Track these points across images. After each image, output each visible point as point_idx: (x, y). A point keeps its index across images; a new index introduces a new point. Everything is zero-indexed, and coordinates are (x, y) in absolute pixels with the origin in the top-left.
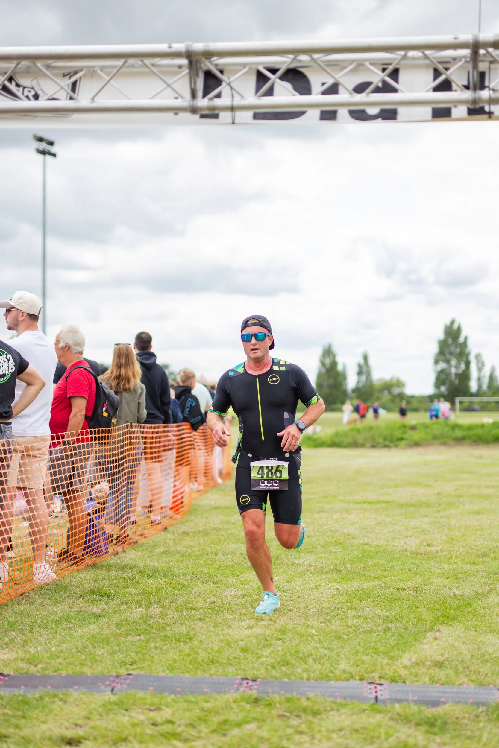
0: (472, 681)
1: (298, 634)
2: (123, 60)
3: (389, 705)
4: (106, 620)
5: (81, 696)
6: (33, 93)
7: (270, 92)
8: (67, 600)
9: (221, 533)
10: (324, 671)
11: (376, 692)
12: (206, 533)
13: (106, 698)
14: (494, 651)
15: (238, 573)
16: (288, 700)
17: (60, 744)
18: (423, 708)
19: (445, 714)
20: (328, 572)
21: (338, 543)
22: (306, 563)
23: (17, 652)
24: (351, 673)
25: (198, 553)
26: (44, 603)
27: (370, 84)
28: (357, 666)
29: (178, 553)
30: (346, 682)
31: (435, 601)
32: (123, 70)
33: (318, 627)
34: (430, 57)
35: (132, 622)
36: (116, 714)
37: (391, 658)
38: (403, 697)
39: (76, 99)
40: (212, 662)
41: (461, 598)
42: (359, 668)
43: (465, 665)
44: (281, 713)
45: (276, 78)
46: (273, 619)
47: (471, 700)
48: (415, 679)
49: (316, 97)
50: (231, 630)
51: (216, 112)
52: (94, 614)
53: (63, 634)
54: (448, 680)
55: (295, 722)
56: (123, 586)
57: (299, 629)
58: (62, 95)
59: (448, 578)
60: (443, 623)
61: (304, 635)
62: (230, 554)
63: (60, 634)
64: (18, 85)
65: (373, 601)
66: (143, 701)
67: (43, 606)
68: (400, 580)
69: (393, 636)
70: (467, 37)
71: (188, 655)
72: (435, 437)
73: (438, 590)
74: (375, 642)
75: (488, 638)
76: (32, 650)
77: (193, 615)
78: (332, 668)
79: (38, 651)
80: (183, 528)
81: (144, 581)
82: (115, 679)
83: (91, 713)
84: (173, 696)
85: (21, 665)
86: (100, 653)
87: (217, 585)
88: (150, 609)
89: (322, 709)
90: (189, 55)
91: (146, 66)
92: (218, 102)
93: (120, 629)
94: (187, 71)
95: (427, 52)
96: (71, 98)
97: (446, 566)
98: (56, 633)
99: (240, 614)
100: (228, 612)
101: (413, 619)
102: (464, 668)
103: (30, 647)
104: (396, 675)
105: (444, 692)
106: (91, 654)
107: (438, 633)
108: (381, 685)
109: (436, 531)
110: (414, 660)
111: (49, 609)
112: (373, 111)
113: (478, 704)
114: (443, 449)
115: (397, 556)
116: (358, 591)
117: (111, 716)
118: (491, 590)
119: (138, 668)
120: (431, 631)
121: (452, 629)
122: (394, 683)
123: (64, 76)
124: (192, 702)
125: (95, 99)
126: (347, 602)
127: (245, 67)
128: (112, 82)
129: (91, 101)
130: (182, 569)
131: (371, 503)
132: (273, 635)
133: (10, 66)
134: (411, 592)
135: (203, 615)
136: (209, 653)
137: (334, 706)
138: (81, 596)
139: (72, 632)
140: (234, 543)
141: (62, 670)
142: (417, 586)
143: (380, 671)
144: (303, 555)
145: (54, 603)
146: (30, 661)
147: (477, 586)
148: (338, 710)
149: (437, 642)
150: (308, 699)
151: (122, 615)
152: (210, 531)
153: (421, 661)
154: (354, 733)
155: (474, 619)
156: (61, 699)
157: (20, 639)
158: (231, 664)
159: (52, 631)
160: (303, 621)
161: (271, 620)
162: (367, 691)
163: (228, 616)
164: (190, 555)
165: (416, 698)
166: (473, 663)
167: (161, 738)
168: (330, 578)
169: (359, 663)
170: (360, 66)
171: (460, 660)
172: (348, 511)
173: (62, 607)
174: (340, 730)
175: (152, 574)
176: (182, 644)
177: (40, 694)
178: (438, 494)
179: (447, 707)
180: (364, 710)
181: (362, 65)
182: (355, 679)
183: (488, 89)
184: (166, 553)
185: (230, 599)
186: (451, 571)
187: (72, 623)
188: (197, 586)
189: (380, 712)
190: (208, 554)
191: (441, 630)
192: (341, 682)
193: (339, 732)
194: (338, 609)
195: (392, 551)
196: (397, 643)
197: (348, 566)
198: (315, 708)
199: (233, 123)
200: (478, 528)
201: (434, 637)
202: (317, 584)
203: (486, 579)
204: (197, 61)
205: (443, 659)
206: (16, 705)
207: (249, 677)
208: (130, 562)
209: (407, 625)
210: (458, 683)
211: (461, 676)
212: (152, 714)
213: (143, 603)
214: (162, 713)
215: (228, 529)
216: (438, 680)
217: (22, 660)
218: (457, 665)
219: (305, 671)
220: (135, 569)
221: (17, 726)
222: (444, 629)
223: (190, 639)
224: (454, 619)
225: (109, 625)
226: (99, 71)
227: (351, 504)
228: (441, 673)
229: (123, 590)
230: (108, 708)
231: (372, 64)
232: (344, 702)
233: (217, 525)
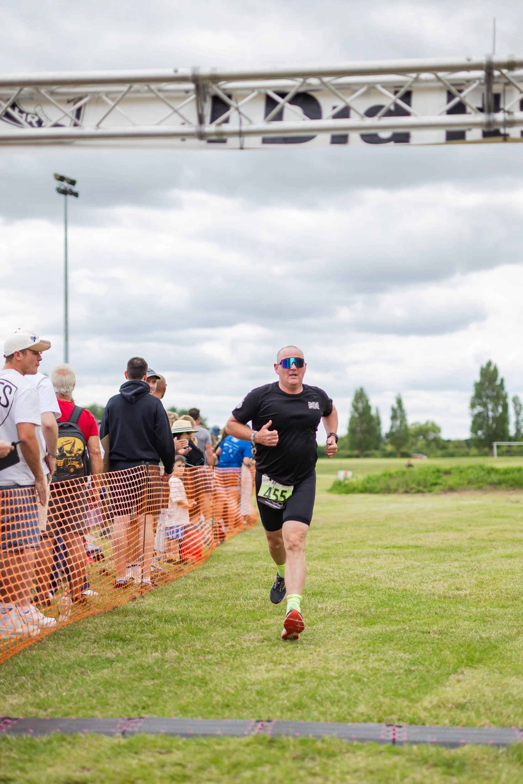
0: (494, 723)
1: (317, 678)
2: (128, 85)
3: (407, 747)
4: (120, 665)
6: (36, 119)
7: (279, 117)
8: (81, 645)
9: (244, 578)
10: (342, 714)
11: (394, 734)
12: (227, 579)
13: (116, 741)
14: (518, 693)
15: (259, 618)
16: (303, 742)
18: (442, 749)
19: (464, 755)
20: (351, 616)
21: (363, 588)
23: (27, 697)
24: (368, 716)
25: (219, 598)
26: (57, 648)
27: (381, 107)
28: (375, 708)
29: (198, 598)
30: (363, 725)
31: (460, 644)
32: (128, 95)
33: (338, 670)
34: (443, 79)
35: (147, 666)
36: (125, 757)
37: (411, 700)
38: (421, 739)
39: (81, 126)
40: (227, 705)
41: (487, 641)
42: (377, 710)
43: (487, 707)
44: (295, 755)
45: (284, 103)
46: (292, 662)
47: (491, 742)
48: (435, 721)
49: (326, 121)
50: (248, 674)
51: (224, 137)
52: (108, 659)
53: (75, 679)
54: (469, 722)
55: (308, 764)
56: (139, 631)
57: (318, 672)
58: (66, 121)
59: (475, 621)
60: (467, 665)
61: (322, 679)
62: (252, 599)
63: (72, 679)
64: (21, 112)
65: (396, 644)
66: (153, 744)
67: (56, 651)
68: (425, 624)
69: (415, 678)
70: (480, 58)
71: (202, 699)
72: (470, 482)
73: (464, 633)
74: (396, 684)
75: (513, 680)
76: (42, 695)
77: (210, 660)
78: (350, 711)
79: (48, 695)
80: (205, 573)
81: (161, 626)
82: (127, 722)
83: (99, 756)
84: (184, 739)
85: (30, 709)
86: (112, 698)
87: (236, 630)
88: (166, 654)
89: (337, 751)
90: (196, 79)
91: (151, 91)
92: (226, 128)
93: (134, 674)
94: (193, 96)
95: (439, 74)
96: (76, 125)
97: (474, 610)
98: (68, 678)
99: (259, 658)
100: (247, 656)
101: (436, 662)
102: (486, 710)
103: (40, 692)
104: (415, 717)
105: (465, 734)
106: (103, 698)
107: (461, 677)
108: (400, 727)
109: (465, 575)
110: (435, 702)
111: (61, 654)
112: (385, 134)
113: (498, 745)
114: (478, 494)
115: (423, 600)
116: (381, 634)
117: (120, 759)
118: (518, 633)
119: (150, 712)
120: (454, 674)
121: (476, 672)
122: (413, 726)
123: (69, 102)
124: (204, 745)
125: (101, 125)
126: (369, 646)
127: (253, 92)
128: (117, 108)
129: (96, 127)
130: (201, 614)
131: (400, 548)
132: (291, 678)
133: (13, 92)
134: (436, 636)
135: (220, 660)
136: (224, 697)
137: (350, 748)
138: (95, 641)
139: (84, 677)
140: (256, 588)
141: (72, 714)
142: (442, 629)
143: (399, 713)
144: (327, 599)
145: (67, 647)
146: (39, 706)
147: (505, 629)
148: (354, 752)
149: (460, 684)
150: (323, 741)
151: (137, 659)
152: (232, 576)
153: (443, 703)
154: (369, 775)
155: (499, 662)
156: (69, 743)
157: (31, 684)
158: (246, 707)
159: (64, 676)
160: (323, 664)
161: (290, 664)
162: (384, 734)
163: (246, 661)
164: (210, 601)
165: (435, 740)
166: (495, 704)
167: (170, 780)
168: (353, 622)
169: (379, 706)
170: (371, 89)
171: (483, 701)
172: (375, 556)
173: (75, 652)
174: (356, 771)
175: (170, 619)
176: (196, 688)
177: (48, 738)
178: (470, 538)
179: (466, 748)
180: (381, 752)
181: (373, 88)
182: (373, 722)
183: (502, 111)
184: (186, 598)
185: (249, 644)
186: (479, 614)
187: (84, 667)
188: (215, 631)
189: (398, 754)
190: (228, 600)
191: (465, 672)
192: (359, 724)
193: (354, 774)
194: (360, 652)
195: (419, 595)
196: (419, 686)
197: (373, 610)
198: (330, 750)
199: (242, 148)
200: (509, 571)
201: (457, 680)
202: (339, 627)
203: (515, 622)
204: (205, 86)
205: (465, 701)
206: (23, 749)
207: (264, 719)
208: (148, 607)
209: (430, 667)
210: (479, 725)
211: (483, 717)
212: (162, 757)
213: (159, 648)
214: (172, 755)
215: (250, 574)
216: (459, 722)
217: (32, 704)
218: (479, 707)
219: (322, 714)
220: (153, 614)
221: (22, 770)
222: (467, 671)
223: (206, 684)
224: (480, 661)
225: (123, 670)
226: (104, 97)
227: (379, 549)
228: (463, 715)
229: (139, 635)
230: (117, 751)
231: (383, 87)
232: (360, 744)
233: (240, 571)
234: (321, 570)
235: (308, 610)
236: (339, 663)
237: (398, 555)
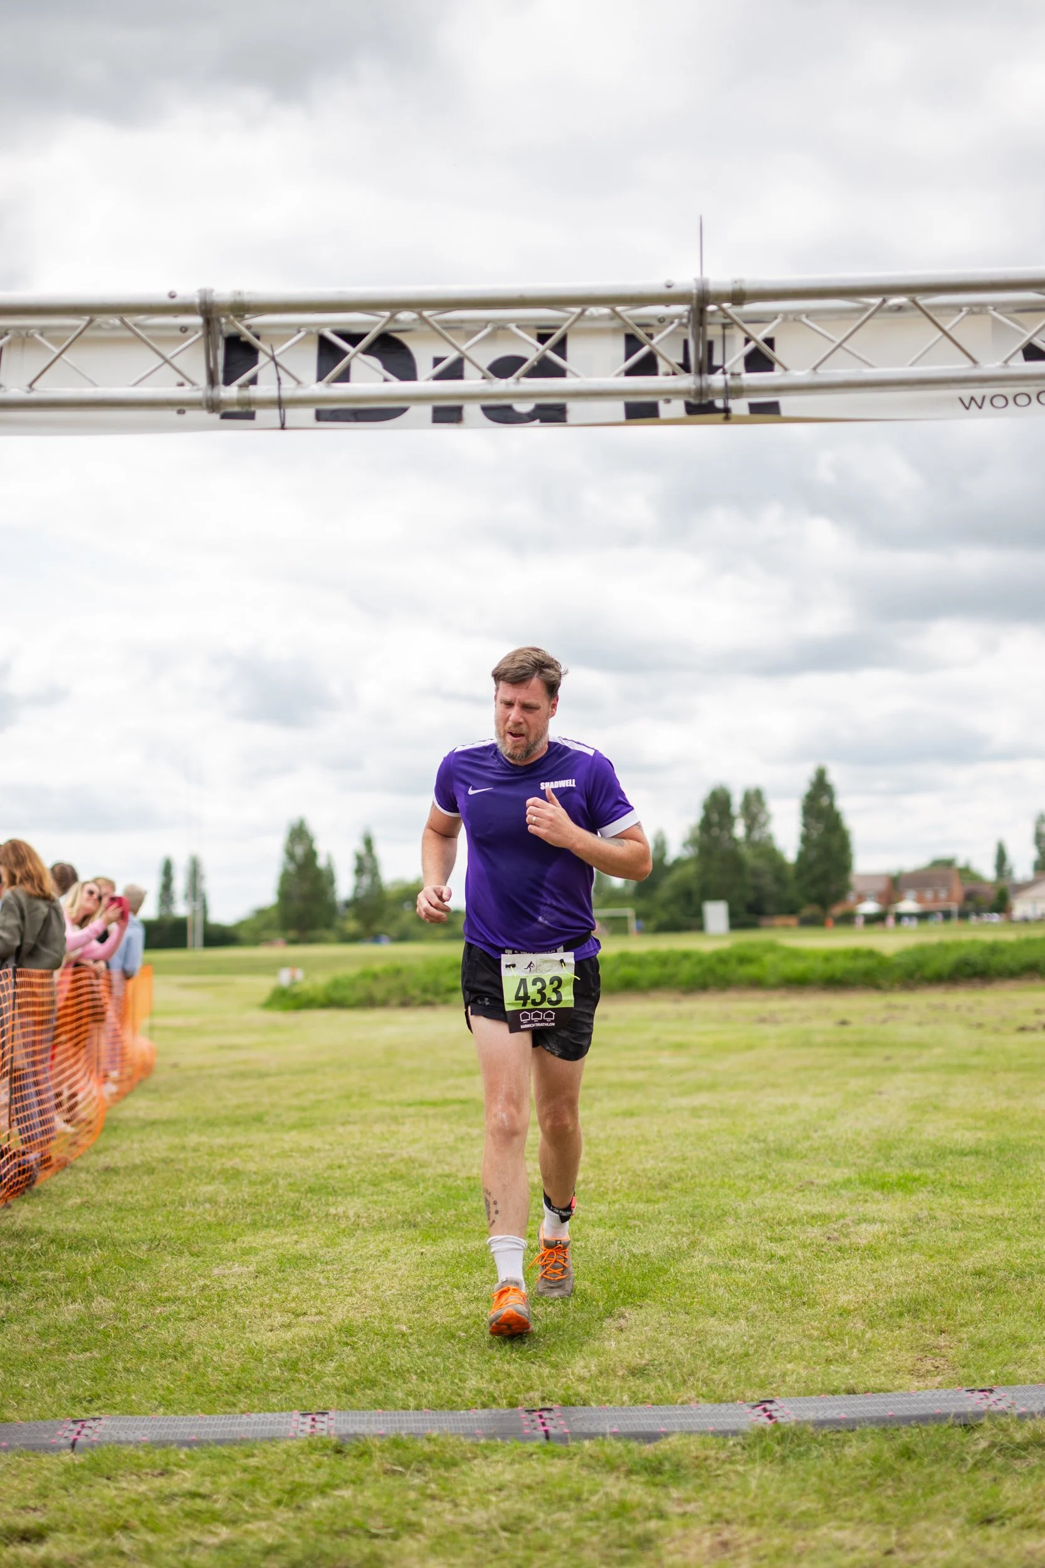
0: (703, 1397)
1: (377, 1334)
2: (87, 318)
3: (573, 1444)
4: (17, 1328)
5: (17, 1458)
7: (345, 377)
9: (177, 1167)
10: (445, 1393)
11: (543, 1424)
12: (149, 1169)
13: (65, 1460)
14: (728, 1346)
15: (233, 1236)
16: (396, 1443)
17: (6, 1541)
18: (633, 1445)
19: (675, 1452)
20: (396, 1228)
21: (395, 1177)
22: (351, 1213)
24: (491, 1395)
25: (147, 1203)
28: (498, 1381)
29: (110, 1205)
30: (486, 1411)
31: (601, 1267)
32: (86, 333)
33: (409, 1320)
34: (624, 315)
35: (67, 1328)
36: (91, 1486)
37: (555, 1366)
38: (593, 1430)
40: (239, 1388)
41: (644, 1260)
42: (502, 1385)
44: (388, 1466)
45: (356, 353)
46: (323, 1310)
47: (711, 1428)
48: (604, 1398)
49: (424, 383)
50: (254, 1333)
51: (253, 409)
54: (661, 1397)
55: (417, 1481)
56: (28, 1267)
57: (376, 1324)
59: (613, 1227)
60: (626, 1303)
61: (385, 1336)
62: (207, 1203)
66: (136, 1461)
70: (688, 283)
71: (189, 1379)
73: (601, 1248)
75: (712, 1325)
77: (176, 1312)
78: (456, 1388)
80: (105, 1160)
81: (65, 1257)
82: (72, 1426)
83: (47, 1487)
84: (185, 1449)
86: (27, 1385)
87: (201, 1259)
88: (93, 1304)
89: (458, 1458)
90: (207, 310)
91: (129, 328)
92: (255, 392)
93: (47, 1342)
94: (199, 336)
95: (619, 309)
97: (603, 1208)
99: (261, 1305)
100: (239, 1303)
104: (570, 1393)
105: (662, 1418)
107: (622, 1321)
108: (549, 1410)
110: (593, 1367)
112: (524, 407)
113: (725, 1434)
116: (460, 1256)
117: (84, 1489)
118: (693, 1244)
119: (105, 1406)
120: (609, 1318)
121: (643, 1310)
122: (570, 1408)
124: (224, 1456)
125: (36, 386)
126: (447, 1276)
127: (299, 332)
128: (63, 356)
129: (28, 389)
130: (128, 1232)
131: (434, 1104)
132: (332, 1337)
135: (194, 1311)
136: (227, 1375)
137: (478, 1451)
140: (210, 1183)
143: (540, 1388)
144: (340, 1198)
147: (666, 1238)
148: (486, 1457)
149: (623, 1336)
150: (429, 1440)
151: (43, 1316)
152: (154, 1164)
153: (607, 1368)
154: (526, 1491)
155: (678, 1294)
160: (378, 1312)
161: (320, 1313)
162: (529, 1425)
164: (132, 1209)
165: (615, 1430)
166: (698, 1366)
167: (188, 1521)
168: (402, 1236)
169: (500, 1376)
170: (499, 329)
171: (674, 1362)
172: (395, 1119)
174: (500, 1489)
175: (79, 1244)
179: (674, 1441)
180: (531, 1455)
181: (504, 328)
182: (501, 1405)
183: (721, 371)
184: (84, 1205)
185: (233, 1281)
188: (165, 1262)
189: (559, 1456)
190: (165, 1205)
191: (627, 1315)
192: (477, 1411)
193: (497, 1492)
194: (435, 1288)
197: (427, 1214)
198: (447, 1455)
199: (283, 427)
200: (640, 1139)
201: (617, 1328)
202: (382, 1247)
203: (680, 1226)
204: (218, 320)
205: (644, 1362)
207: (313, 1411)
208: (26, 1223)
210: (680, 1401)
211: (683, 1388)
212: (159, 1482)
213: (78, 1295)
214: (176, 1478)
215: (186, 1160)
216: (644, 1398)
218: (671, 1371)
219: (410, 1395)
220: (42, 1237)
222: (628, 1311)
223: (183, 1353)
224: (643, 1295)
225: (27, 1335)
226: (37, 336)
227: (398, 1110)
228: (647, 1386)
229: (29, 1276)
230: (73, 1477)
231: (518, 327)
232: (492, 1442)
233: (164, 1154)
234: (312, 1148)
235: (315, 1219)
236: (405, 1306)
237: (435, 1116)
